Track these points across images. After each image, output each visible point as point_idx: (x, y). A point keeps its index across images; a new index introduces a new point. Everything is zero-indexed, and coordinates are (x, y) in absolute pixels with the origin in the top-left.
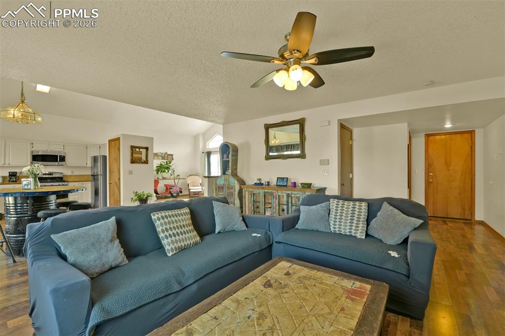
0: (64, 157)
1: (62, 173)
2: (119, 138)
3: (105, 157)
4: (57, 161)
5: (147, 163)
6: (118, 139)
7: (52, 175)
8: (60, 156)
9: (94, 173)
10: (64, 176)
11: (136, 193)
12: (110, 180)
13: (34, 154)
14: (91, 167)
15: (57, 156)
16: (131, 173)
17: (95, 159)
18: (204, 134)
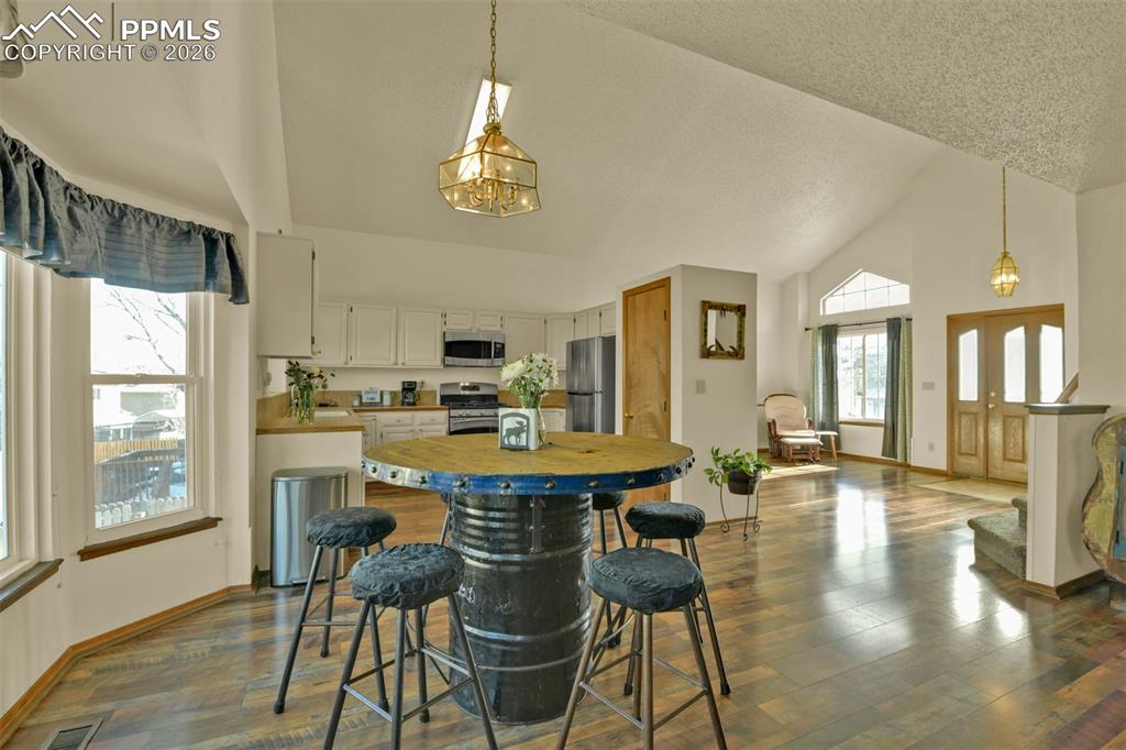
0: (503, 345)
1: (496, 386)
2: (669, 278)
3: (609, 343)
4: (490, 357)
5: (742, 358)
6: (664, 284)
7: (478, 390)
8: (495, 343)
9: (572, 385)
10: (500, 392)
11: (717, 451)
12: (627, 407)
13: (448, 339)
14: (567, 371)
15: (490, 343)
16: (700, 387)
17: (576, 351)
18: (810, 276)
